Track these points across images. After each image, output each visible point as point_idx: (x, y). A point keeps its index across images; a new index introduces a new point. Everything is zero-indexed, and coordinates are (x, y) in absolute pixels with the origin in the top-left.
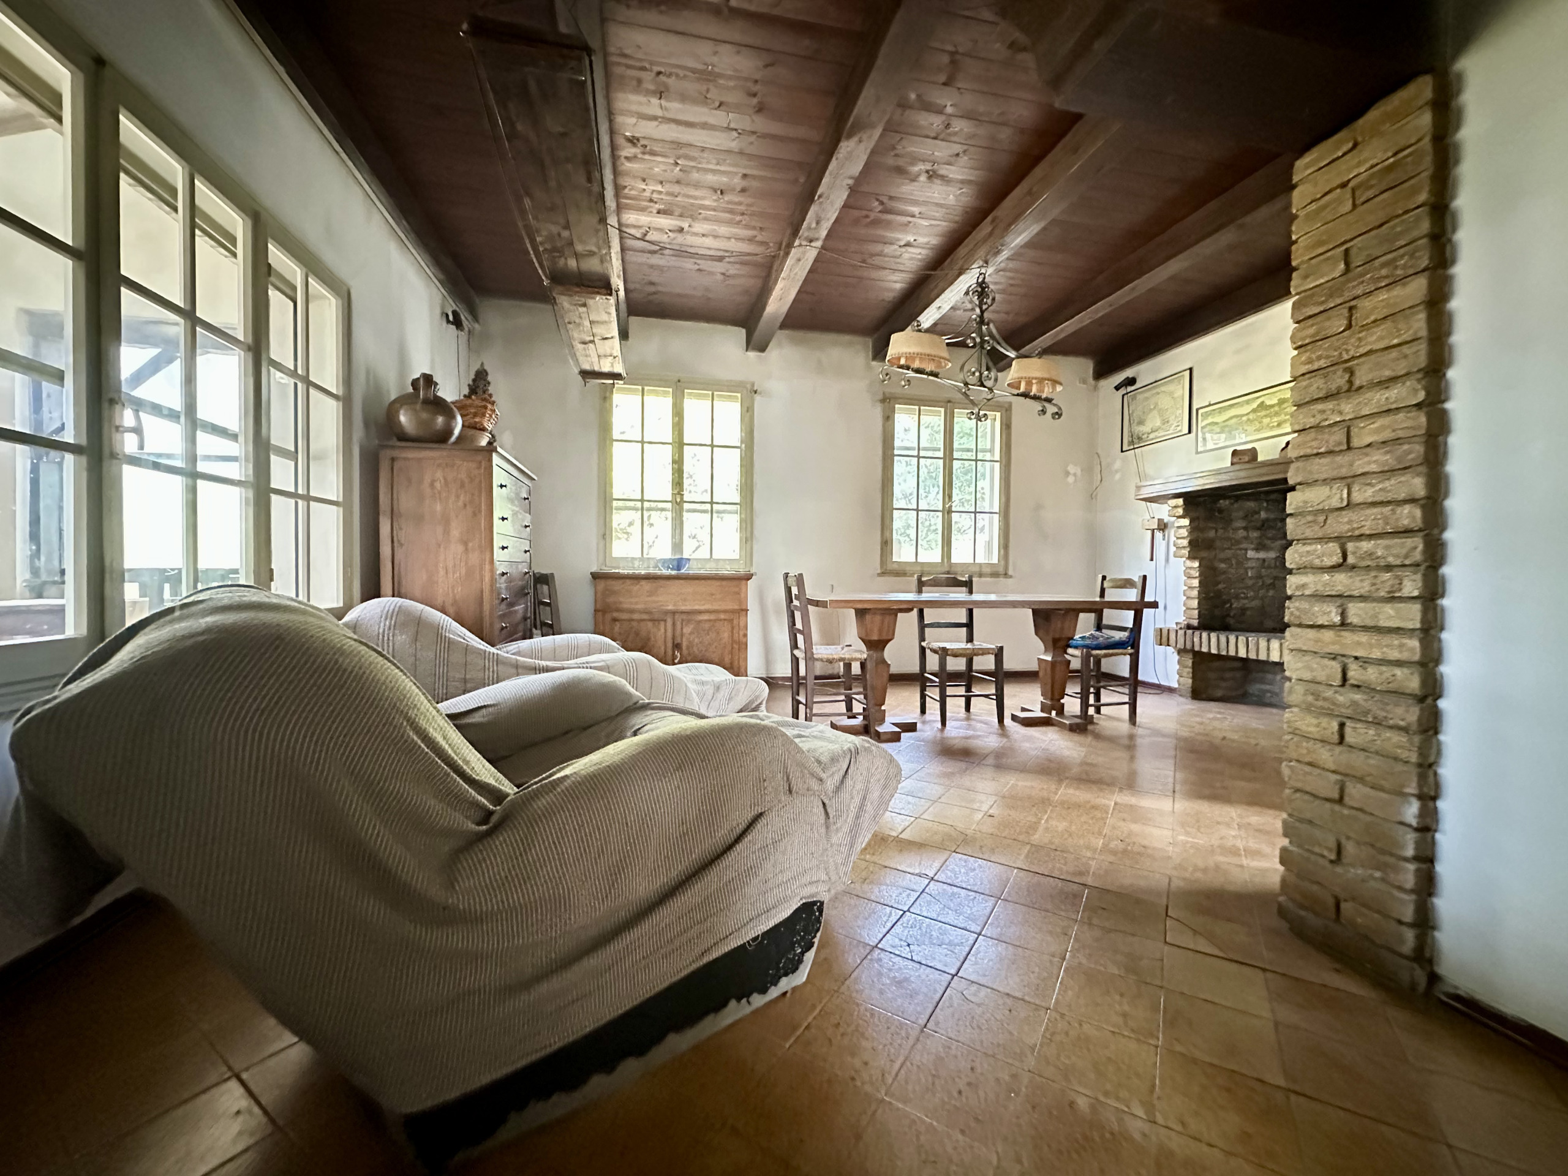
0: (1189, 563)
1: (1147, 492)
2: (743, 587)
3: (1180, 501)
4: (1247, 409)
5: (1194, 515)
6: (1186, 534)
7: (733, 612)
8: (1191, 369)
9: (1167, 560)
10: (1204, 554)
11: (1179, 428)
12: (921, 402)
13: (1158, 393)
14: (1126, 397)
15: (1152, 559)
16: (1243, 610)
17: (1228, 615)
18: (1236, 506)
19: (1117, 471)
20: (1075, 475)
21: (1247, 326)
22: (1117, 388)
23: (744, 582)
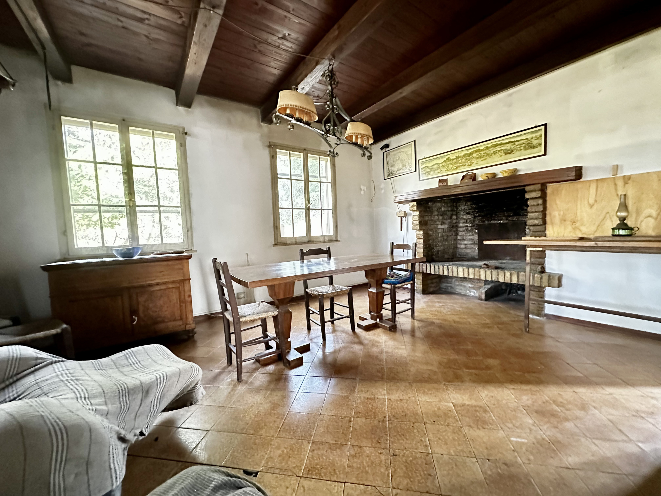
0: (418, 232)
1: (399, 199)
2: (185, 264)
3: (415, 203)
4: (442, 160)
5: (421, 209)
6: (417, 219)
7: (179, 282)
8: (415, 141)
9: (408, 230)
10: (424, 228)
11: (411, 169)
12: (290, 149)
13: (400, 152)
14: (385, 153)
15: (401, 231)
16: (438, 251)
17: (433, 255)
18: (434, 205)
19: (382, 189)
20: (364, 190)
21: (441, 121)
22: (382, 149)
23: (186, 261)
